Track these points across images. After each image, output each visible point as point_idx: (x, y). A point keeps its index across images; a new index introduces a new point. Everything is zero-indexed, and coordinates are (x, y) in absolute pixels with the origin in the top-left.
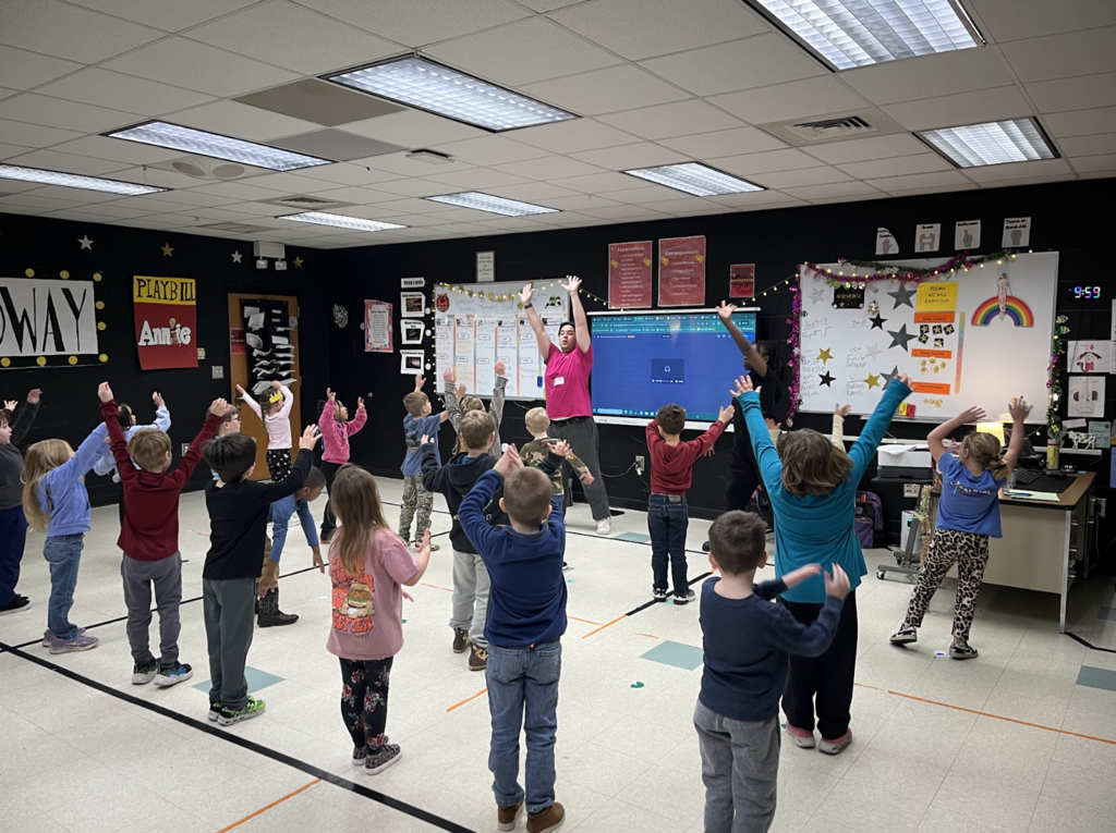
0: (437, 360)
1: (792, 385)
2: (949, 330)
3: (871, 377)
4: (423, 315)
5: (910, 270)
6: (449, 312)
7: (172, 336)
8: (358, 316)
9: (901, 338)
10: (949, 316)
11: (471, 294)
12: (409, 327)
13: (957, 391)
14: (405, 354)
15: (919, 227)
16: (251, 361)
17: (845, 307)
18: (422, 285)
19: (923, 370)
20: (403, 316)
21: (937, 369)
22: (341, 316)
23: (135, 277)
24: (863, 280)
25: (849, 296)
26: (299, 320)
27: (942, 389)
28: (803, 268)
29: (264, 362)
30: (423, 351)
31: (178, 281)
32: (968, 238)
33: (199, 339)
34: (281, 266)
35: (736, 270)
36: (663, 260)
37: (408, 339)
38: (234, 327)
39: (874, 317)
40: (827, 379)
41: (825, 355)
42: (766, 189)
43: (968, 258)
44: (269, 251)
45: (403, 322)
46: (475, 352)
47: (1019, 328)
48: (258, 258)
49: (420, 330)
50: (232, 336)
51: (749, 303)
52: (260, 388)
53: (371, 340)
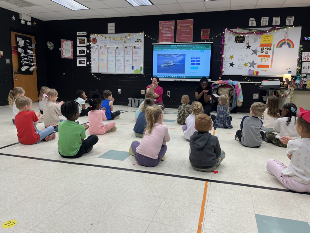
0: (92, 61)
2: (270, 49)
3: (245, 64)
4: (86, 45)
5: (259, 31)
6: (97, 44)
8: (58, 45)
9: (255, 52)
10: (270, 45)
11: (105, 38)
12: (80, 49)
13: (271, 67)
14: (78, 59)
15: (262, 18)
16: (20, 58)
17: (239, 42)
18: (86, 34)
19: (261, 61)
20: (78, 45)
21: (265, 61)
22: (50, 45)
24: (245, 34)
25: (240, 39)
26: (35, 45)
27: (267, 66)
28: (226, 30)
29: (26, 59)
30: (86, 58)
32: (276, 22)
35: (203, 31)
36: (178, 27)
37: (79, 54)
38: (13, 44)
39: (248, 45)
40: (232, 65)
41: (232, 57)
43: (277, 28)
44: (25, 18)
45: (78, 47)
46: (107, 58)
47: (290, 49)
48: (21, 20)
49: (85, 50)
50: (12, 48)
51: (208, 41)
52: (24, 69)
53: (64, 54)
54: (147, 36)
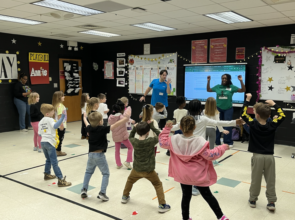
0: (129, 82)
1: (258, 90)
3: (287, 87)
4: (125, 66)
6: (133, 65)
7: (41, 73)
8: (102, 66)
11: (141, 59)
12: (120, 70)
14: (118, 80)
16: (66, 82)
17: (278, 62)
18: (125, 56)
20: (118, 66)
22: (96, 66)
23: (29, 53)
24: (286, 53)
25: (280, 59)
26: (82, 68)
28: (263, 49)
29: (71, 82)
30: (124, 79)
31: (43, 54)
33: (50, 74)
34: (76, 49)
35: (238, 50)
36: (211, 46)
37: (119, 74)
38: (61, 70)
39: (289, 66)
40: (271, 88)
41: (270, 80)
42: (252, 20)
44: (72, 44)
45: (117, 68)
46: (143, 79)
48: (69, 46)
49: (123, 71)
50: (60, 73)
51: (243, 61)
52: (69, 91)
53: (106, 75)
54: (180, 57)
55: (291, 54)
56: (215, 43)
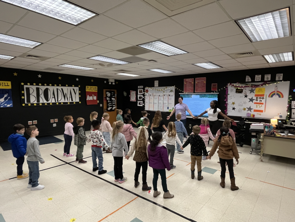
0: (145, 103)
1: (226, 110)
2: (263, 98)
3: (244, 108)
4: (143, 94)
5: (254, 85)
6: (148, 93)
7: (93, 98)
8: (129, 94)
9: (251, 100)
10: (263, 95)
11: (153, 89)
12: (139, 96)
13: (265, 112)
14: (138, 102)
15: (256, 76)
16: (108, 103)
17: (238, 93)
18: (143, 87)
19: (257, 107)
21: (260, 107)
22: (125, 94)
23: (86, 86)
24: (243, 87)
25: (239, 91)
26: (117, 95)
27: (262, 111)
28: (229, 84)
29: (110, 103)
30: (142, 101)
31: (94, 87)
32: (268, 78)
33: (98, 99)
34: (114, 84)
35: (213, 85)
36: (196, 82)
37: (139, 99)
38: (104, 96)
39: (245, 95)
40: (234, 109)
41: (233, 103)
42: (222, 67)
43: (268, 83)
44: (112, 81)
45: (138, 95)
46: (154, 101)
47: (280, 98)
48: (109, 82)
49: (142, 97)
50: (104, 98)
51: (216, 92)
52: (109, 109)
53: (131, 99)
54: (177, 89)
55: (246, 88)
56: (198, 81)
